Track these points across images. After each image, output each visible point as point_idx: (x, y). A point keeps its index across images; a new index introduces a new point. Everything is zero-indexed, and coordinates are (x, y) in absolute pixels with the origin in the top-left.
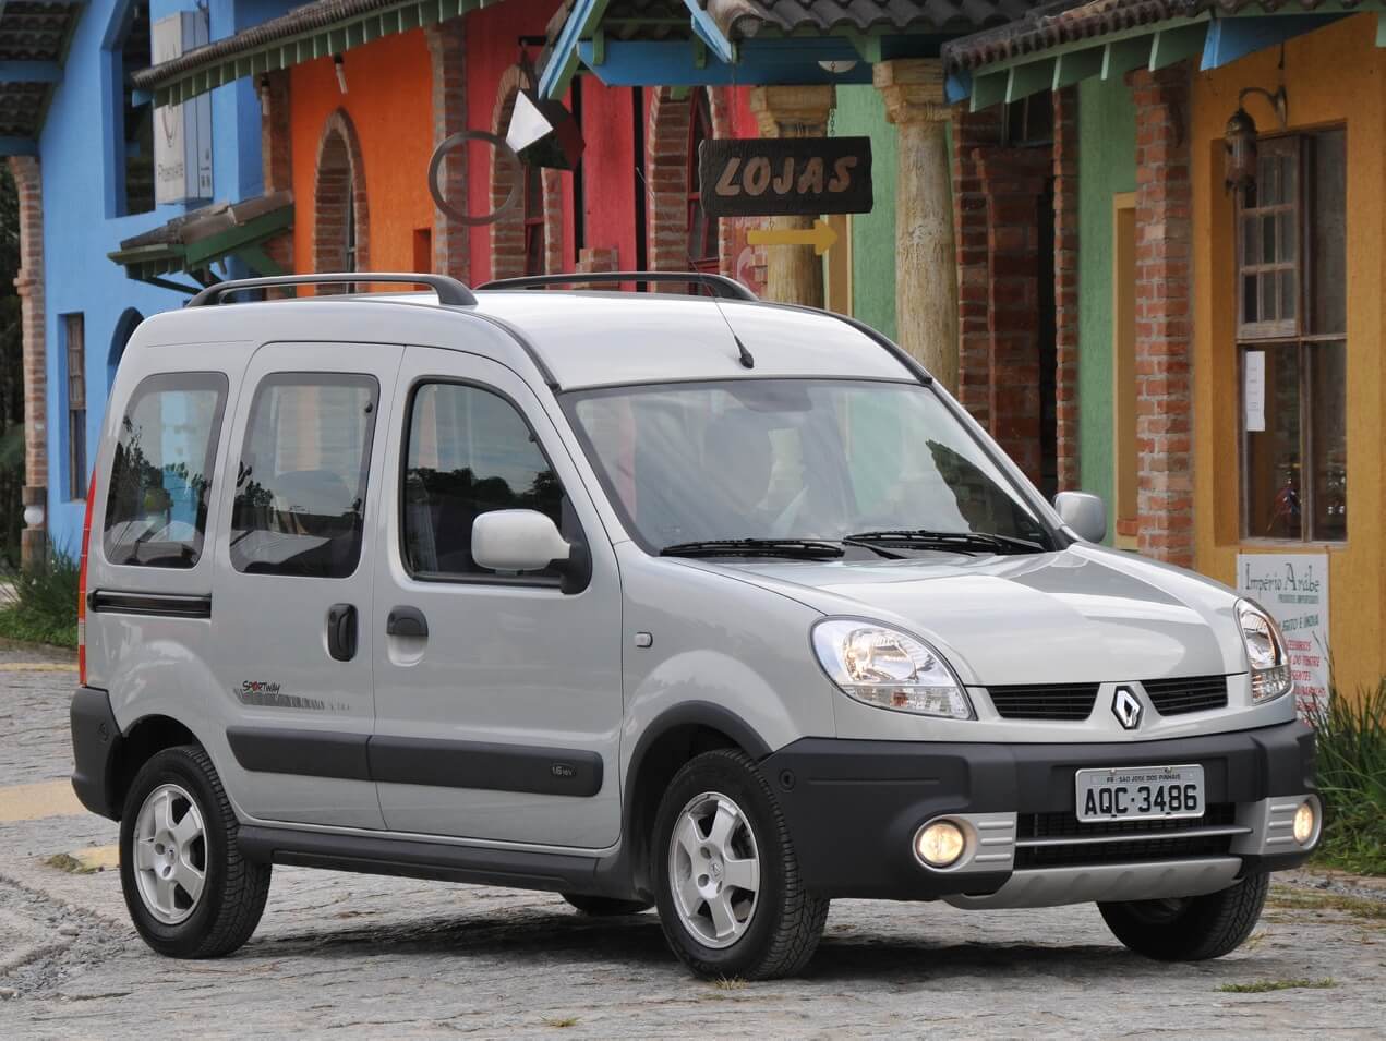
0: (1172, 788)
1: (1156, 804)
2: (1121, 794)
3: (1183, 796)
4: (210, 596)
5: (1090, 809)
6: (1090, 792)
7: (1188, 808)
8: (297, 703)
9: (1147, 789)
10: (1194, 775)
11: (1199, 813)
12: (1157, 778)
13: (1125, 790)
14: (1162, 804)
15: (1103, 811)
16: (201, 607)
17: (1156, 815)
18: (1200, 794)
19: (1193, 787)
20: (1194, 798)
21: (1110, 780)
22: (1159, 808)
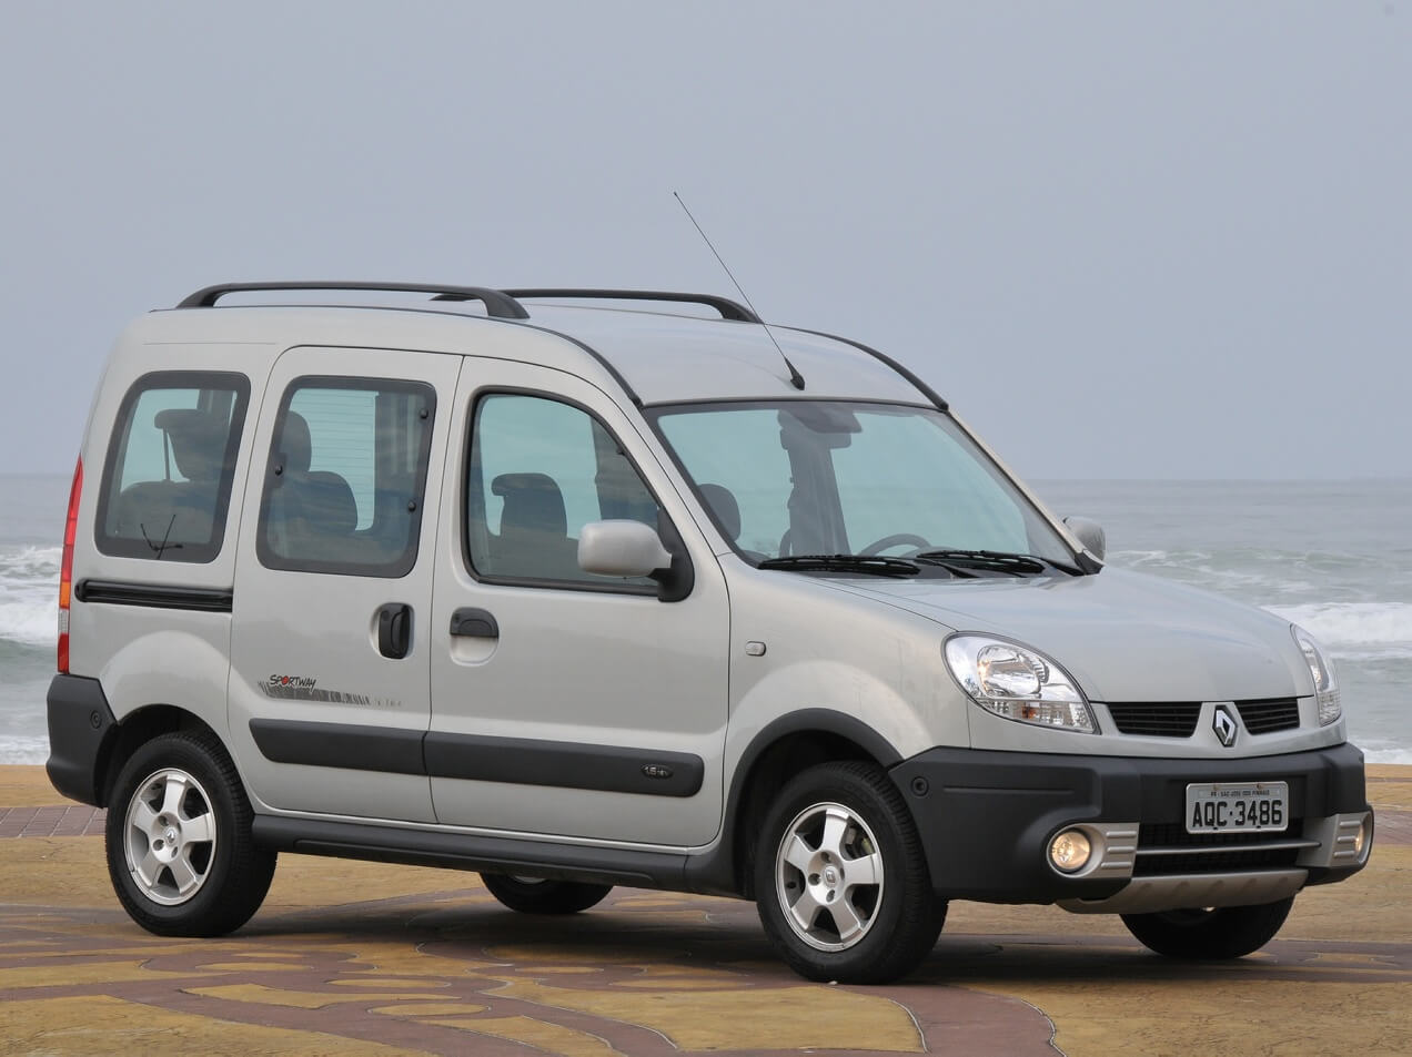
0: (1263, 803)
1: (1250, 817)
2: (1222, 808)
3: (1269, 810)
4: (231, 591)
5: (1197, 821)
6: (1198, 804)
7: (1275, 822)
8: (336, 698)
9: (1242, 803)
10: (1279, 791)
11: (1283, 828)
12: (1251, 794)
13: (1224, 804)
14: (1253, 818)
15: (1207, 823)
16: (220, 601)
17: (1249, 828)
18: (1284, 809)
19: (1279, 803)
20: (1279, 812)
21: (1214, 794)
22: (1251, 822)
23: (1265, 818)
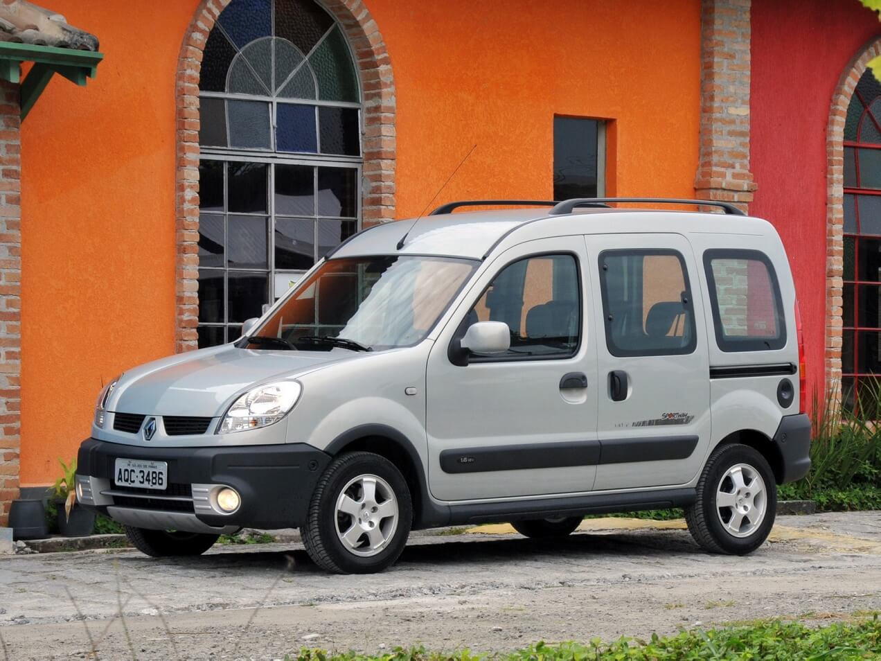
1: (147, 480)
3: (157, 477)
5: (120, 479)
12: (147, 467)
13: (133, 471)
14: (149, 480)
17: (146, 485)
18: (165, 477)
20: (161, 479)
21: (129, 465)
23: (154, 481)
